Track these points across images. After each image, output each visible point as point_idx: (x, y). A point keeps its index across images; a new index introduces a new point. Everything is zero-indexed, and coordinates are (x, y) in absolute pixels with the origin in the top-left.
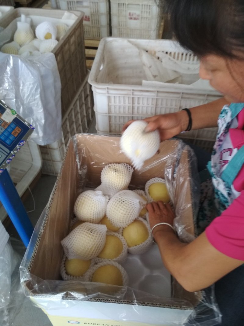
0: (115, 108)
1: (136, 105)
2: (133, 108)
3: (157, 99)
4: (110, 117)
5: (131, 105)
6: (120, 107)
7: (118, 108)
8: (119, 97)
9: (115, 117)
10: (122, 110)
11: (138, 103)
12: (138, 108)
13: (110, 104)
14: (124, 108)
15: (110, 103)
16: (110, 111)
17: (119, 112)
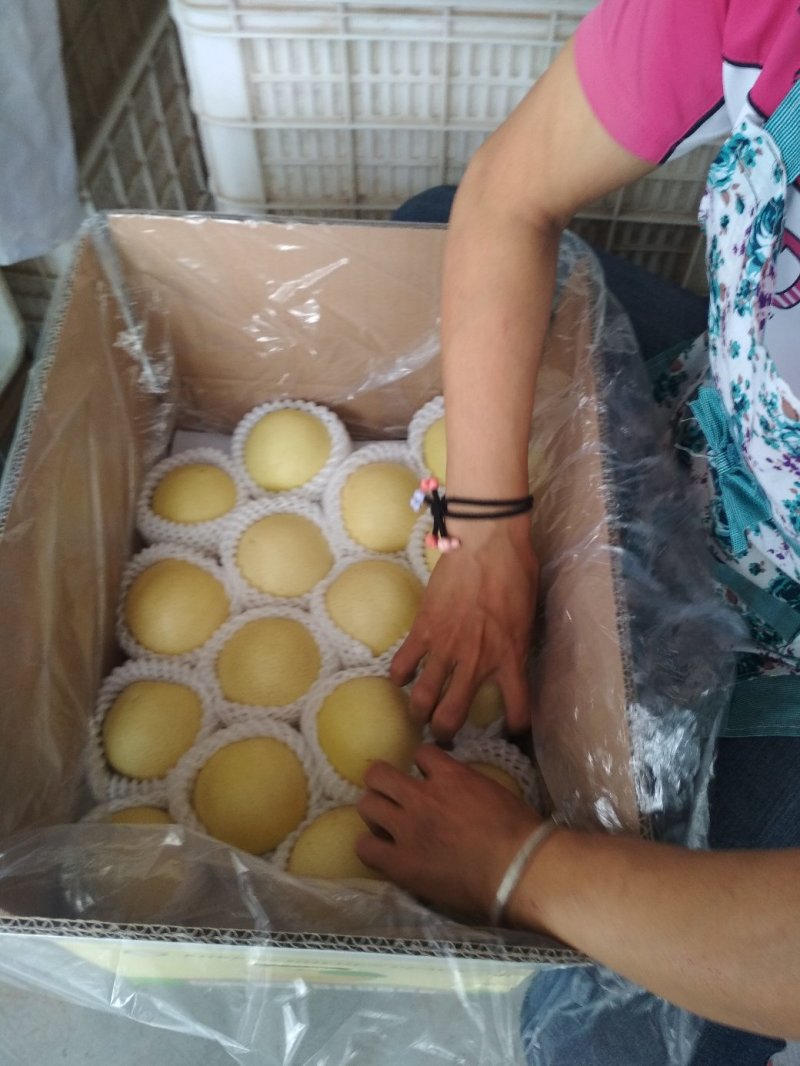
0: (278, 93)
1: (365, 77)
2: (353, 90)
3: (452, 49)
4: (260, 137)
5: (342, 78)
6: (297, 91)
7: (288, 90)
8: (291, 42)
9: (283, 133)
10: (307, 102)
11: (375, 70)
12: (375, 91)
13: (257, 78)
14: (316, 93)
15: (257, 71)
16: (256, 110)
17: (299, 111)
